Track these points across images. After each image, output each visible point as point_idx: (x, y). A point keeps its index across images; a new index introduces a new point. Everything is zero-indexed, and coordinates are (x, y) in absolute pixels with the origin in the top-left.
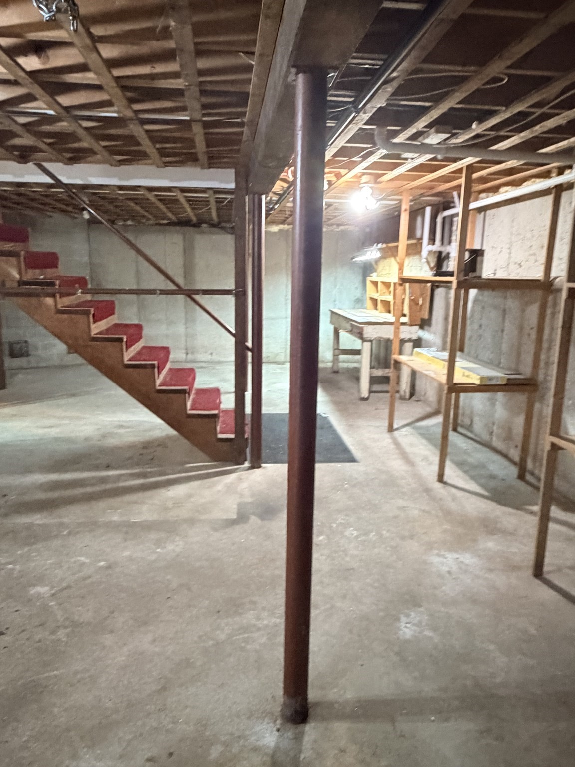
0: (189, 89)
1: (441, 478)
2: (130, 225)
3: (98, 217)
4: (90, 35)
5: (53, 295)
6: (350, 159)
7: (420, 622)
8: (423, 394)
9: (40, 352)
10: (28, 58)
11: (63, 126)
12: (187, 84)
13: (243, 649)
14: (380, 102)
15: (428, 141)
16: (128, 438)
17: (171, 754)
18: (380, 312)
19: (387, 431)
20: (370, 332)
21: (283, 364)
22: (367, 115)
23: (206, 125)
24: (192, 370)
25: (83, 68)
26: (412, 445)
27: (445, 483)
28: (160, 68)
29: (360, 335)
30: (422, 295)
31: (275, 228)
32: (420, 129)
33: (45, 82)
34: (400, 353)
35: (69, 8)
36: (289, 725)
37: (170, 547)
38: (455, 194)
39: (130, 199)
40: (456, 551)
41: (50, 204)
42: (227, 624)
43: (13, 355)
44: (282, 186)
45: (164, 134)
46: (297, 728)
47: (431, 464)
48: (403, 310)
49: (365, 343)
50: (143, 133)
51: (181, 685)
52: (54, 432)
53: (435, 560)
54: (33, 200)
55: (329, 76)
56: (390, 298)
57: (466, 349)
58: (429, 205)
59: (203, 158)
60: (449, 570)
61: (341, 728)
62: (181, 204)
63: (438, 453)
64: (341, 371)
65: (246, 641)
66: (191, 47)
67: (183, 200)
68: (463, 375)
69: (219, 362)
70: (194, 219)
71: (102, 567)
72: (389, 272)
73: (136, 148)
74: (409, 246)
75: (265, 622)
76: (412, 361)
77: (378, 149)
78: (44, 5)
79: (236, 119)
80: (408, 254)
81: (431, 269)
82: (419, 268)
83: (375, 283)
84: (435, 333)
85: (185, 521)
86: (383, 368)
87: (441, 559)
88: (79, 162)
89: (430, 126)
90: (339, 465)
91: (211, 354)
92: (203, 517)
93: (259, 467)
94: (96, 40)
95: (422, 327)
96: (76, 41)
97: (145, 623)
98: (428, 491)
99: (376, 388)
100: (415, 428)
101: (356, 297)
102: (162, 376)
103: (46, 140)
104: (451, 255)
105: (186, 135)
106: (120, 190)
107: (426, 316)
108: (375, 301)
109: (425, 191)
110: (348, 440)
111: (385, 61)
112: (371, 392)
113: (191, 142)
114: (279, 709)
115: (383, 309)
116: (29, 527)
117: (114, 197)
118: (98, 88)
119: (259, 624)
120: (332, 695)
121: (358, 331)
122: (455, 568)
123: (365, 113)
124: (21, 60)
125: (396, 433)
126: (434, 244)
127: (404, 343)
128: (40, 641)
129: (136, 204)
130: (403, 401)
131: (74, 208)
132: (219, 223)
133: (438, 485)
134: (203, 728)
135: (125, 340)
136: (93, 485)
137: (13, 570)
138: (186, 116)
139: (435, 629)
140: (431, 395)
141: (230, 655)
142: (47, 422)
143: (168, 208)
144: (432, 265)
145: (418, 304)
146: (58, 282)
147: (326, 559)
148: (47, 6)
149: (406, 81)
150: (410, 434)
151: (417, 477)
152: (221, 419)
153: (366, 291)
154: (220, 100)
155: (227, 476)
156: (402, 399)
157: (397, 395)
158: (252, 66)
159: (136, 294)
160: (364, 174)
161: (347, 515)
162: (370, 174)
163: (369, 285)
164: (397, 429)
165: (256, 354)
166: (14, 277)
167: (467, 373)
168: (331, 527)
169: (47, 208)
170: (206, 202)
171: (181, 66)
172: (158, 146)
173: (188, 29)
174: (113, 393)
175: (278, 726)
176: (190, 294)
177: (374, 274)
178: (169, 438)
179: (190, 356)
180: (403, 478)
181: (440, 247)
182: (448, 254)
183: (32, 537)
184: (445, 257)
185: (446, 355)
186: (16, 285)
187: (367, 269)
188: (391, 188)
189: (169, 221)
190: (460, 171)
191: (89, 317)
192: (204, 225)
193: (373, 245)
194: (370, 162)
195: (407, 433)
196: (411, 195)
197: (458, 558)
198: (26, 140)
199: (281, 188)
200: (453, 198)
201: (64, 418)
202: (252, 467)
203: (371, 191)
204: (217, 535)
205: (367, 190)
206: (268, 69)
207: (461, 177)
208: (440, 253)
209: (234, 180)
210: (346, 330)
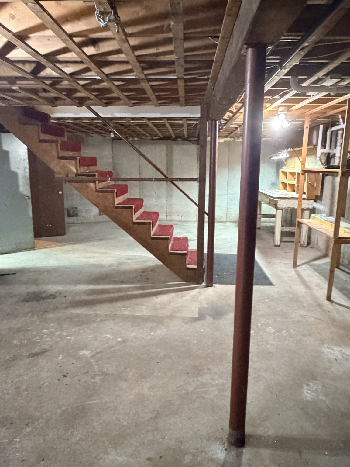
0: (178, 61)
1: (329, 298)
2: (136, 140)
3: (121, 136)
4: (125, 33)
5: (94, 182)
6: (272, 97)
7: (317, 390)
8: (316, 243)
9: (84, 214)
10: (88, 48)
11: (105, 85)
12: (177, 57)
13: (203, 398)
14: (296, 62)
15: (325, 84)
16: (134, 265)
17: (161, 457)
18: (288, 191)
19: (292, 267)
20: (282, 204)
21: (225, 223)
22: (286, 70)
23: (186, 81)
24: (172, 226)
25: (119, 52)
26: (309, 276)
27: (332, 301)
28: (162, 49)
29: (276, 206)
30: (316, 180)
31: (222, 140)
32: (320, 77)
33: (97, 61)
34: (302, 218)
35: (115, 19)
36: (233, 448)
37: (159, 332)
38: (340, 116)
39: (137, 125)
40: (340, 346)
41: (93, 129)
42: (193, 381)
43: (69, 216)
44: (228, 115)
45: (161, 87)
46: (237, 450)
47: (322, 288)
48: (303, 190)
49: (278, 211)
50: (149, 87)
51: (167, 416)
52: (92, 261)
53: (326, 350)
54: (82, 127)
55: (267, 48)
56: (295, 182)
57: (346, 216)
58: (322, 124)
59: (182, 100)
60: (336, 358)
61: (266, 453)
62: (167, 127)
63: (327, 282)
64: (261, 228)
65: (206, 393)
66: (182, 36)
67: (168, 125)
68: (345, 232)
69: (186, 221)
70: (173, 136)
71: (120, 342)
72: (295, 166)
73: (144, 96)
74: (308, 150)
75: (217, 382)
76: (310, 223)
77: (292, 90)
78: (101, 18)
79: (204, 76)
80: (308, 155)
81: (323, 164)
82: (314, 164)
83: (285, 174)
84: (324, 205)
85: (168, 317)
86: (289, 226)
87: (330, 350)
88: (111, 105)
89: (326, 75)
90: (262, 287)
91: (182, 216)
92: (177, 315)
93: (212, 286)
94: (127, 35)
95: (315, 201)
96: (117, 37)
97: (145, 377)
98: (320, 306)
99: (285, 239)
100: (311, 266)
101: (272, 182)
102: (154, 229)
103: (93, 93)
104: (336, 155)
105: (174, 87)
106: (132, 120)
107: (319, 194)
108: (284, 185)
109: (320, 115)
110: (267, 272)
111: (302, 36)
112: (281, 241)
113: (176, 91)
114: (227, 436)
115: (290, 190)
116: (78, 316)
117: (128, 124)
118: (126, 62)
119: (213, 383)
120: (260, 431)
121: (274, 203)
122: (339, 357)
123: (285, 69)
124: (85, 49)
125: (298, 268)
126: (325, 148)
127: (304, 211)
128: (85, 382)
129: (140, 127)
130: (303, 248)
131: (106, 132)
132: (188, 138)
133: (327, 303)
134: (180, 444)
135: (134, 208)
136: (113, 292)
137: (70, 339)
138: (174, 76)
139: (326, 395)
140: (322, 244)
141: (195, 401)
142: (88, 255)
143: (158, 130)
144: (323, 162)
145: (313, 186)
146: (97, 174)
147: (254, 346)
148: (103, 19)
149: (313, 48)
150: (308, 269)
151: (313, 296)
152: (189, 256)
153: (279, 178)
154: (196, 65)
155: (193, 291)
156: (302, 246)
157: (299, 244)
158: (217, 44)
159: (139, 181)
160: (280, 106)
161: (268, 319)
162: (284, 106)
163: (281, 174)
164: (299, 266)
165: (211, 217)
166: (73, 171)
167: (347, 230)
168: (258, 325)
169: (91, 132)
170: (182, 125)
171: (175, 47)
172: (157, 94)
173: (181, 26)
174: (125, 239)
175: (226, 448)
176: (172, 181)
177: (284, 168)
178: (158, 266)
179: (169, 217)
180: (304, 297)
181: (329, 150)
182: (335, 154)
183: (80, 321)
184: (332, 156)
185: (333, 219)
186: (74, 176)
187: (279, 164)
188: (298, 114)
189: (158, 138)
190: (345, 102)
191: (114, 194)
192: (179, 139)
193: (284, 150)
194: (286, 98)
195: (305, 268)
196: (310, 118)
197: (341, 351)
198: (83, 94)
199: (228, 116)
200: (339, 119)
201: (97, 253)
202: (207, 286)
203: (284, 116)
204: (188, 326)
205: (282, 116)
206: (226, 45)
207: (346, 105)
208: (329, 154)
209: (200, 112)
210: (265, 202)
